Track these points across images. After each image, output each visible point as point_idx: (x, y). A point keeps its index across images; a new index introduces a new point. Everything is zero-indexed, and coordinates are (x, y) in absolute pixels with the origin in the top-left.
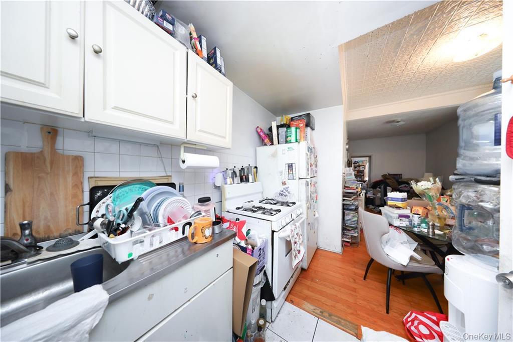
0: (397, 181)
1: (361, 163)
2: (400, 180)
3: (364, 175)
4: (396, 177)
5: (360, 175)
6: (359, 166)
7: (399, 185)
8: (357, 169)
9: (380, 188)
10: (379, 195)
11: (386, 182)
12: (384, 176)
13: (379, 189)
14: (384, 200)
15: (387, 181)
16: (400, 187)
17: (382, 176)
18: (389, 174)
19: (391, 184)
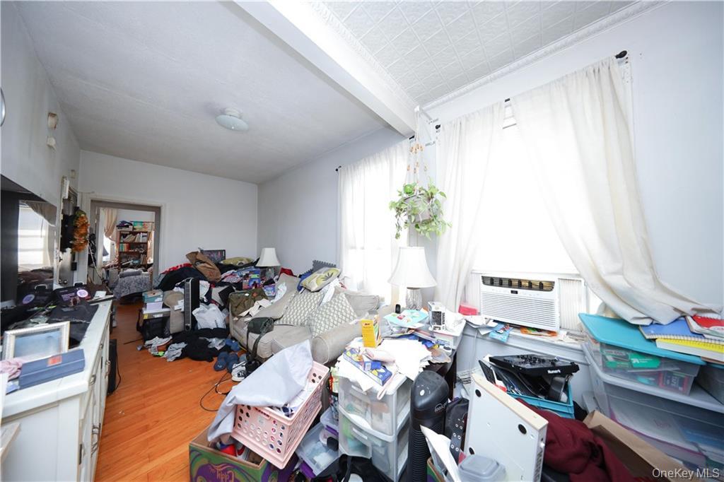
0: (218, 265)
1: (138, 227)
2: (222, 262)
3: (145, 253)
4: (214, 255)
5: (138, 253)
6: (134, 233)
7: (222, 274)
8: (130, 238)
9: (181, 286)
10: (180, 305)
11: (197, 270)
12: (193, 255)
13: (182, 290)
14: (193, 316)
15: (200, 266)
16: (223, 276)
17: (188, 256)
18: (202, 251)
19: (207, 273)
